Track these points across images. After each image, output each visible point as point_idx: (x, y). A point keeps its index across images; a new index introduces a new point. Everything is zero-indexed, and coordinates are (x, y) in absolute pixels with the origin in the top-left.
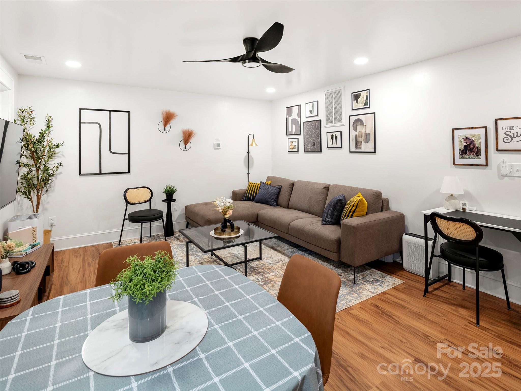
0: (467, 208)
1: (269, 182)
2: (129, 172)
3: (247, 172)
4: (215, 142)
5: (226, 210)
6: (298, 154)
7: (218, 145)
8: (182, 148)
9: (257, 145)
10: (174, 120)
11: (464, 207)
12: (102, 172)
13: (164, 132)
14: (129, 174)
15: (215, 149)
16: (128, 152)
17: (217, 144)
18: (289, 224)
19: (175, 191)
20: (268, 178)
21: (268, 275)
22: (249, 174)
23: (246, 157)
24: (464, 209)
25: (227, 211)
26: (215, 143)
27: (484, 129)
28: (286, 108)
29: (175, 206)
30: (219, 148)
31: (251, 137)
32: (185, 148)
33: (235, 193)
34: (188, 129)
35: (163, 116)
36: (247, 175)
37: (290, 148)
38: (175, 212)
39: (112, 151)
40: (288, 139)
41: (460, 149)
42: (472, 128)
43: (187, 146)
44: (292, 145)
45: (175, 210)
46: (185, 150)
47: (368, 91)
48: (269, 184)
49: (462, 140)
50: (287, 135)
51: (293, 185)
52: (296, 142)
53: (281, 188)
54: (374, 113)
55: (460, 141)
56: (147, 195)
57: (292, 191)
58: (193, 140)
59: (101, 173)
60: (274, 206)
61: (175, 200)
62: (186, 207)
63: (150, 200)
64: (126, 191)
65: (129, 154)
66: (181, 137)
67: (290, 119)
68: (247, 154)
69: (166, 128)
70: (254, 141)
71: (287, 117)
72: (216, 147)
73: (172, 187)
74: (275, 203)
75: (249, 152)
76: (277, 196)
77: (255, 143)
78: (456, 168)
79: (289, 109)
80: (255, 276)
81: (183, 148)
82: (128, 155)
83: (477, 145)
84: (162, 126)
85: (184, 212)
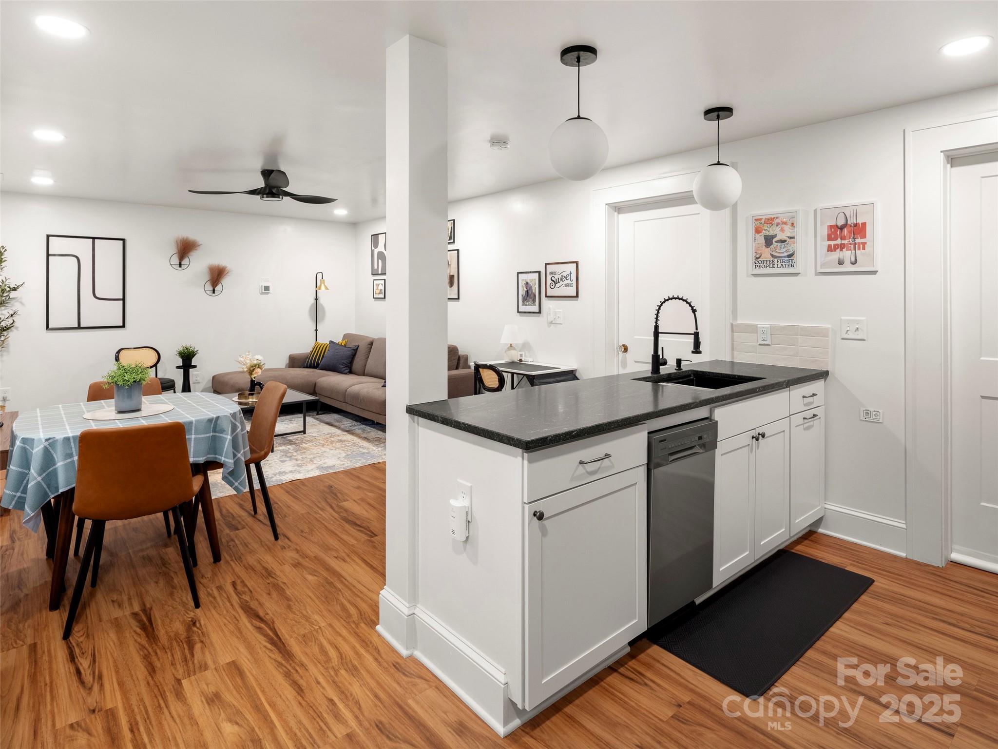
0: (523, 360)
1: (344, 342)
2: (124, 326)
3: (315, 329)
4: (262, 284)
5: (252, 369)
6: (385, 301)
7: (267, 288)
8: (208, 292)
9: (327, 288)
10: (195, 251)
11: (521, 358)
12: (81, 326)
13: (180, 269)
14: (124, 328)
15: (262, 293)
16: (122, 297)
17: (265, 286)
18: (346, 390)
19: (196, 354)
20: (346, 336)
21: (304, 445)
22: (316, 330)
23: (312, 306)
24: (521, 360)
25: (254, 369)
26: (262, 286)
27: (537, 274)
28: (372, 235)
29: (197, 376)
30: (269, 293)
31: (320, 276)
32: (214, 291)
33: (293, 357)
34: (217, 265)
35: (178, 248)
36: (314, 333)
37: (376, 293)
38: (197, 385)
39: (97, 295)
40: (374, 280)
41: (522, 295)
42: (530, 272)
43: (216, 289)
44: (377, 289)
45: (197, 382)
46: (214, 295)
47: (452, 221)
48: (343, 344)
49: (524, 285)
50: (372, 274)
51: (371, 344)
52: (382, 284)
53: (357, 349)
54: (458, 250)
55: (523, 287)
56: (152, 358)
57: (370, 353)
58: (225, 281)
59: (79, 327)
60: (346, 374)
61: (195, 367)
62: (214, 377)
63: (155, 365)
64: (119, 352)
65: (124, 300)
66: (207, 277)
67: (376, 251)
68: (313, 301)
69: (182, 263)
70: (324, 283)
71: (373, 249)
72: (264, 291)
73: (191, 348)
74: (346, 369)
75: (316, 299)
76: (350, 360)
77: (324, 285)
78: (521, 316)
79: (375, 237)
80: (288, 446)
81: (210, 293)
82: (122, 302)
83: (533, 291)
84: (175, 260)
85: (211, 385)
